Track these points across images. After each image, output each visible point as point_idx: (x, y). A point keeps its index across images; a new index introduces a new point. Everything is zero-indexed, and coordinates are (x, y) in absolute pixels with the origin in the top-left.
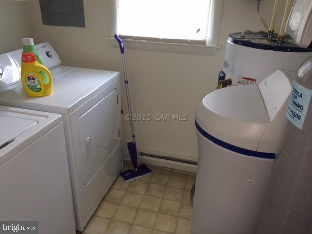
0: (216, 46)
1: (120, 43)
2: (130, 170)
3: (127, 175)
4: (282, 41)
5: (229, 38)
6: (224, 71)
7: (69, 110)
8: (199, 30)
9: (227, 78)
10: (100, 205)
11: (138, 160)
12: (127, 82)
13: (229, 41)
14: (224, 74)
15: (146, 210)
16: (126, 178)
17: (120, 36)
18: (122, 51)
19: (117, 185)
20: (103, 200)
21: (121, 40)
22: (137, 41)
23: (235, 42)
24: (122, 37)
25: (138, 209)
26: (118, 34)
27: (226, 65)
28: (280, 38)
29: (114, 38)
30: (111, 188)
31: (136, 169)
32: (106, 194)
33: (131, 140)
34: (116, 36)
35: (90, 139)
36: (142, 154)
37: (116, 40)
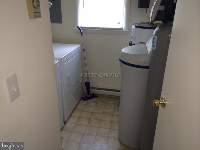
0: (127, 30)
1: (80, 30)
2: (86, 96)
3: (85, 98)
4: (156, 25)
5: (133, 25)
6: (132, 41)
7: (61, 59)
8: (119, 23)
9: (133, 43)
10: (73, 111)
11: (91, 91)
12: (84, 50)
13: (133, 27)
14: (132, 42)
15: (96, 113)
16: (85, 100)
17: (80, 27)
18: (82, 34)
19: (81, 103)
20: (74, 109)
21: (81, 29)
22: (89, 29)
23: (136, 27)
24: (81, 27)
25: (92, 113)
26: (79, 26)
27: (132, 38)
28: (155, 24)
29: (77, 28)
30: (77, 105)
31: (90, 96)
32: (76, 107)
33: (86, 81)
34: (78, 27)
35: (69, 76)
36: (92, 88)
37: (78, 29)
